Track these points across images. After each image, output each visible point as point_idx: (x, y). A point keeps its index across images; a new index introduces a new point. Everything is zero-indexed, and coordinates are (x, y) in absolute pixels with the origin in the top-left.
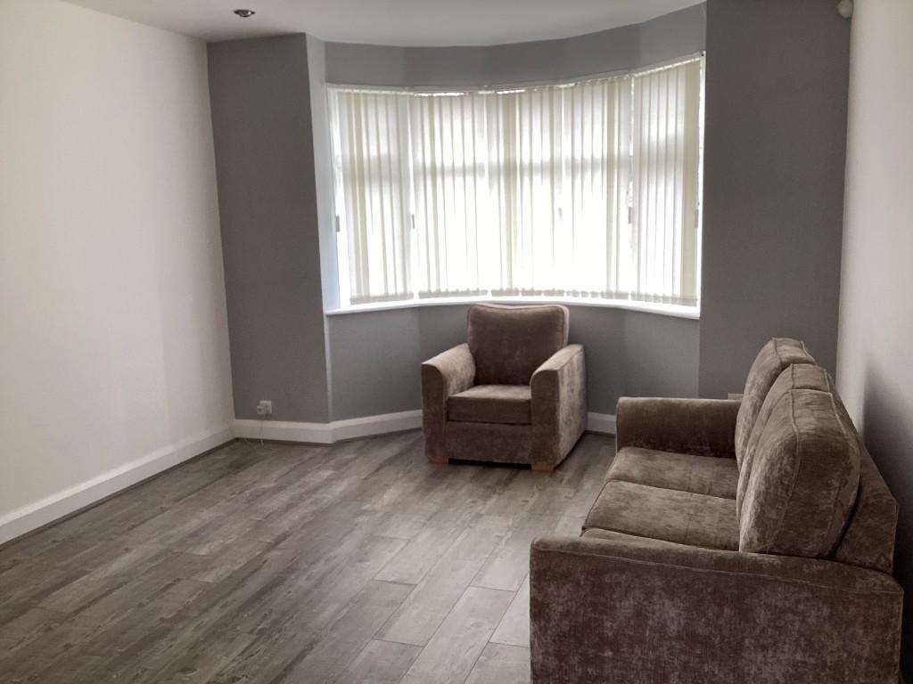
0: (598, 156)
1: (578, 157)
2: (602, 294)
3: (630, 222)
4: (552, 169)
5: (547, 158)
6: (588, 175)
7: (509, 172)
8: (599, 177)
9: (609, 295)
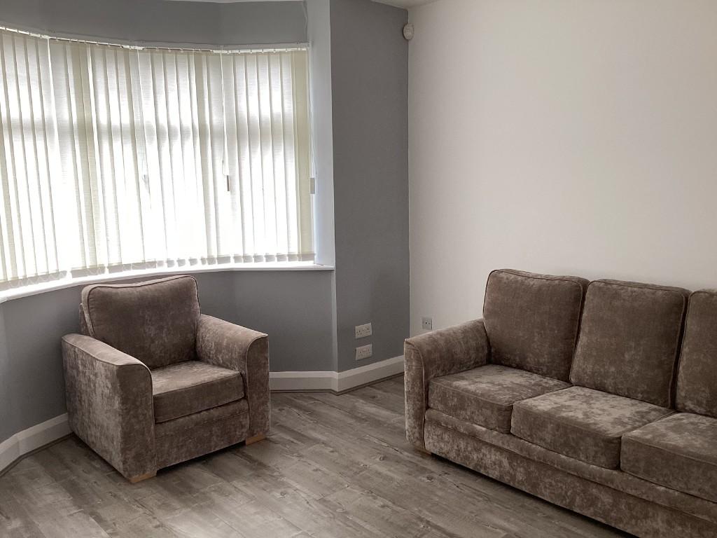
0: (187, 123)
1: (163, 122)
2: (203, 260)
3: (228, 190)
4: (134, 133)
5: (126, 121)
6: (177, 143)
7: (84, 133)
8: (191, 147)
9: (211, 260)
